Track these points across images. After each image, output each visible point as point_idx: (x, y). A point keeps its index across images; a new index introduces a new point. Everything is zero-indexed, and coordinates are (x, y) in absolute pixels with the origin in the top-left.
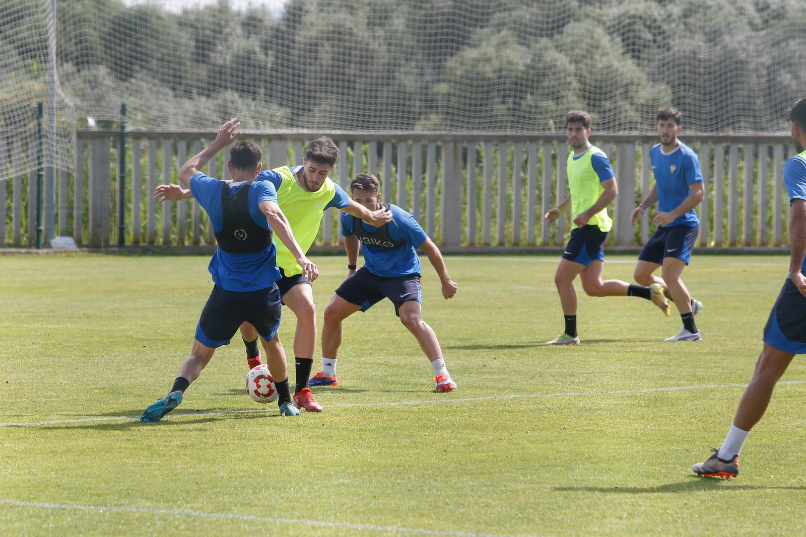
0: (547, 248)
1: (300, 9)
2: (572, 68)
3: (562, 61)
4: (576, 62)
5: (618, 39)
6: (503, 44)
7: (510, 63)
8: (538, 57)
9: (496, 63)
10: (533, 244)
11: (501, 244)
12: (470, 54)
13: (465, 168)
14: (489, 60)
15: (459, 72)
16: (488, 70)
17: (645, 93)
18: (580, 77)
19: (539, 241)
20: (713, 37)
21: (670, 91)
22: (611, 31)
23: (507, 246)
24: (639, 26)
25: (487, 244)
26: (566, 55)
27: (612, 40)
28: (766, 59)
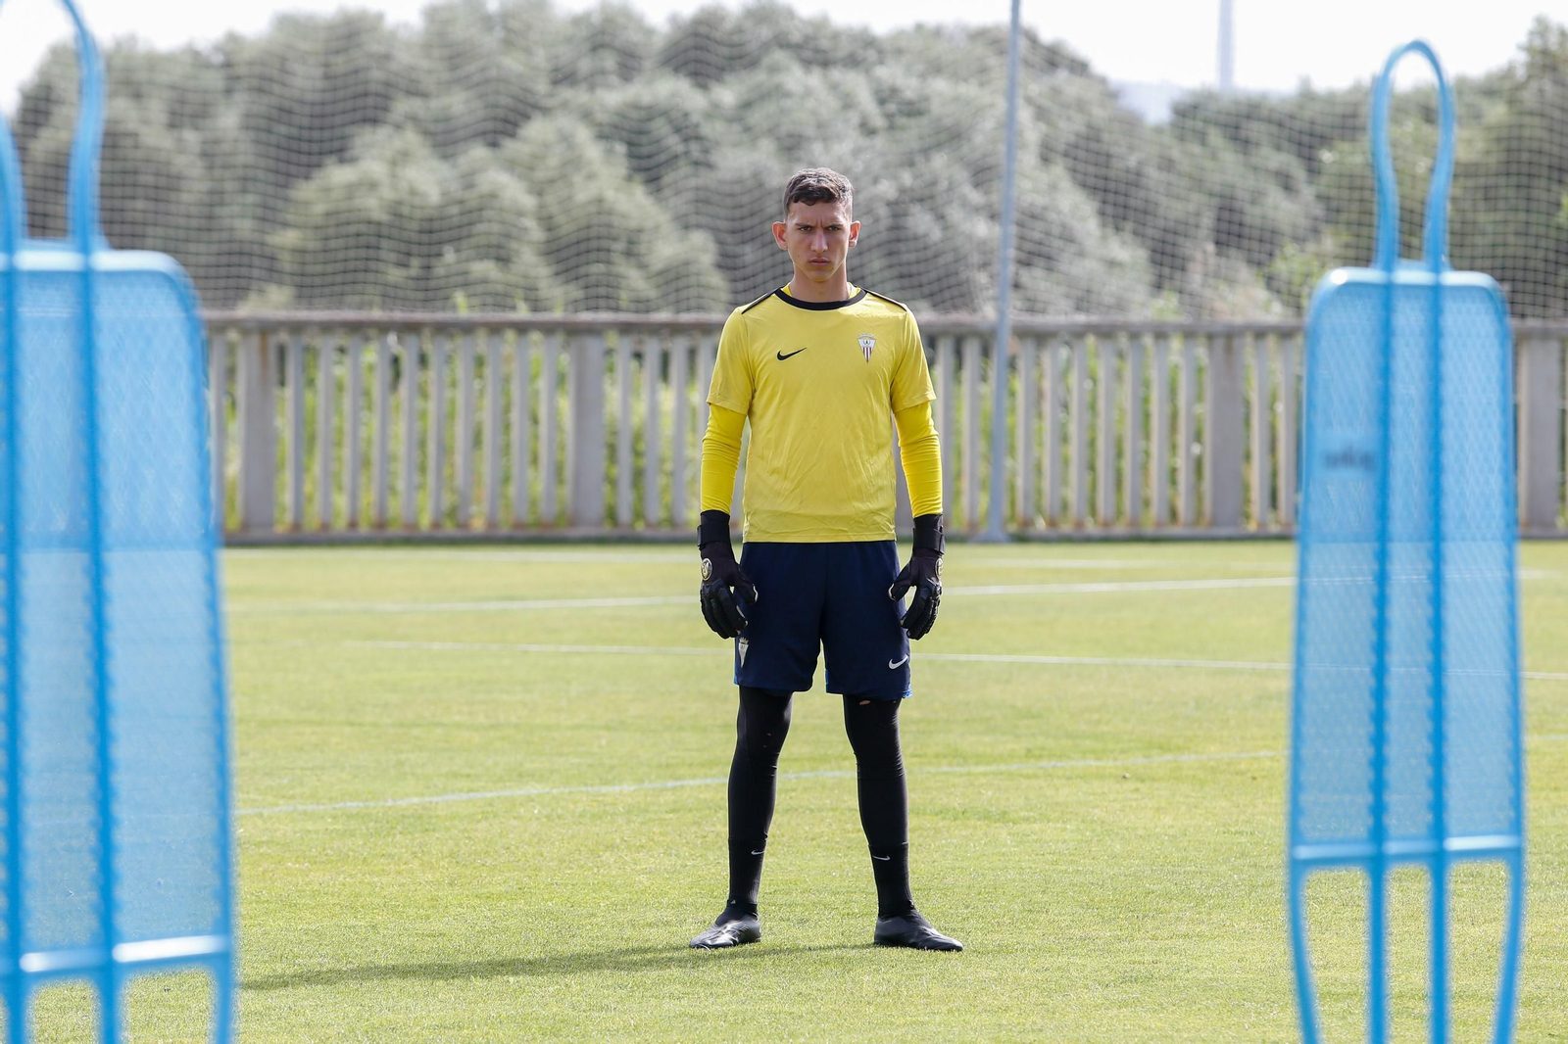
0: (440, 533)
1: (48, 100)
2: (529, 202)
3: (513, 191)
4: (540, 194)
5: (621, 148)
6: (401, 158)
7: (413, 192)
8: (468, 181)
9: (387, 193)
10: (413, 526)
11: (353, 524)
12: (339, 175)
13: (282, 383)
14: (373, 185)
15: (319, 208)
16: (373, 206)
17: (667, 248)
18: (547, 222)
19: (425, 521)
20: (791, 146)
21: (712, 246)
22: (605, 134)
23: (364, 529)
24: (660, 127)
25: (325, 526)
26: (521, 177)
27: (610, 152)
28: (887, 189)
